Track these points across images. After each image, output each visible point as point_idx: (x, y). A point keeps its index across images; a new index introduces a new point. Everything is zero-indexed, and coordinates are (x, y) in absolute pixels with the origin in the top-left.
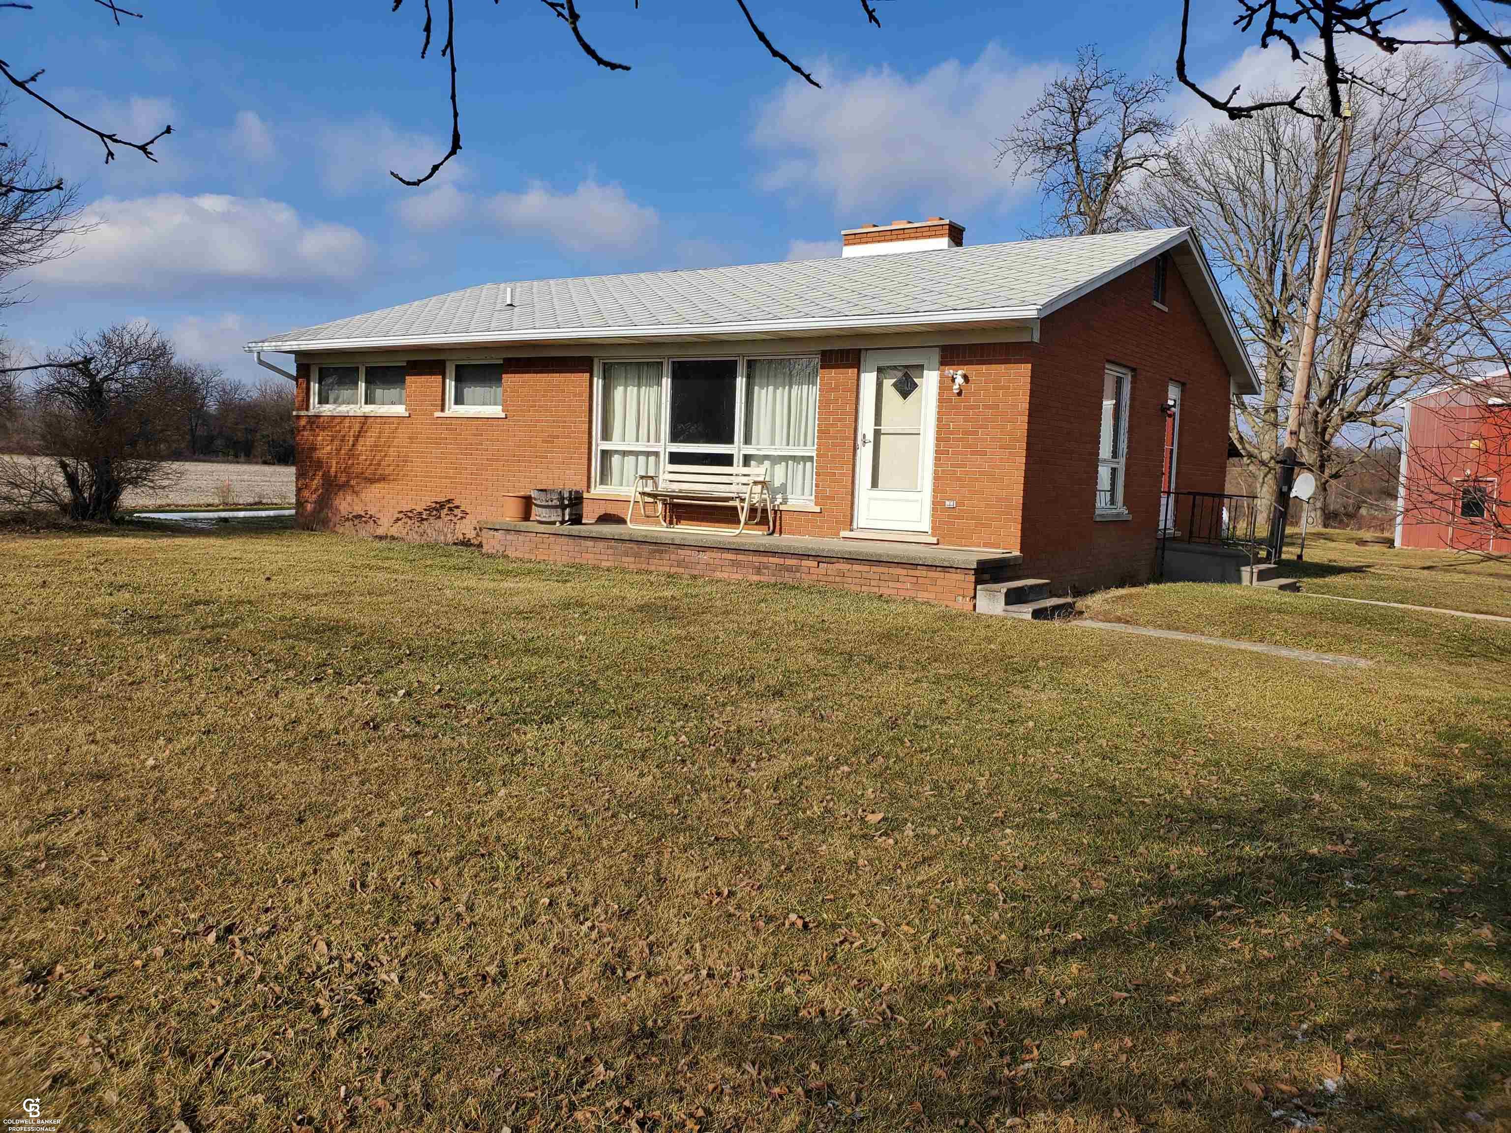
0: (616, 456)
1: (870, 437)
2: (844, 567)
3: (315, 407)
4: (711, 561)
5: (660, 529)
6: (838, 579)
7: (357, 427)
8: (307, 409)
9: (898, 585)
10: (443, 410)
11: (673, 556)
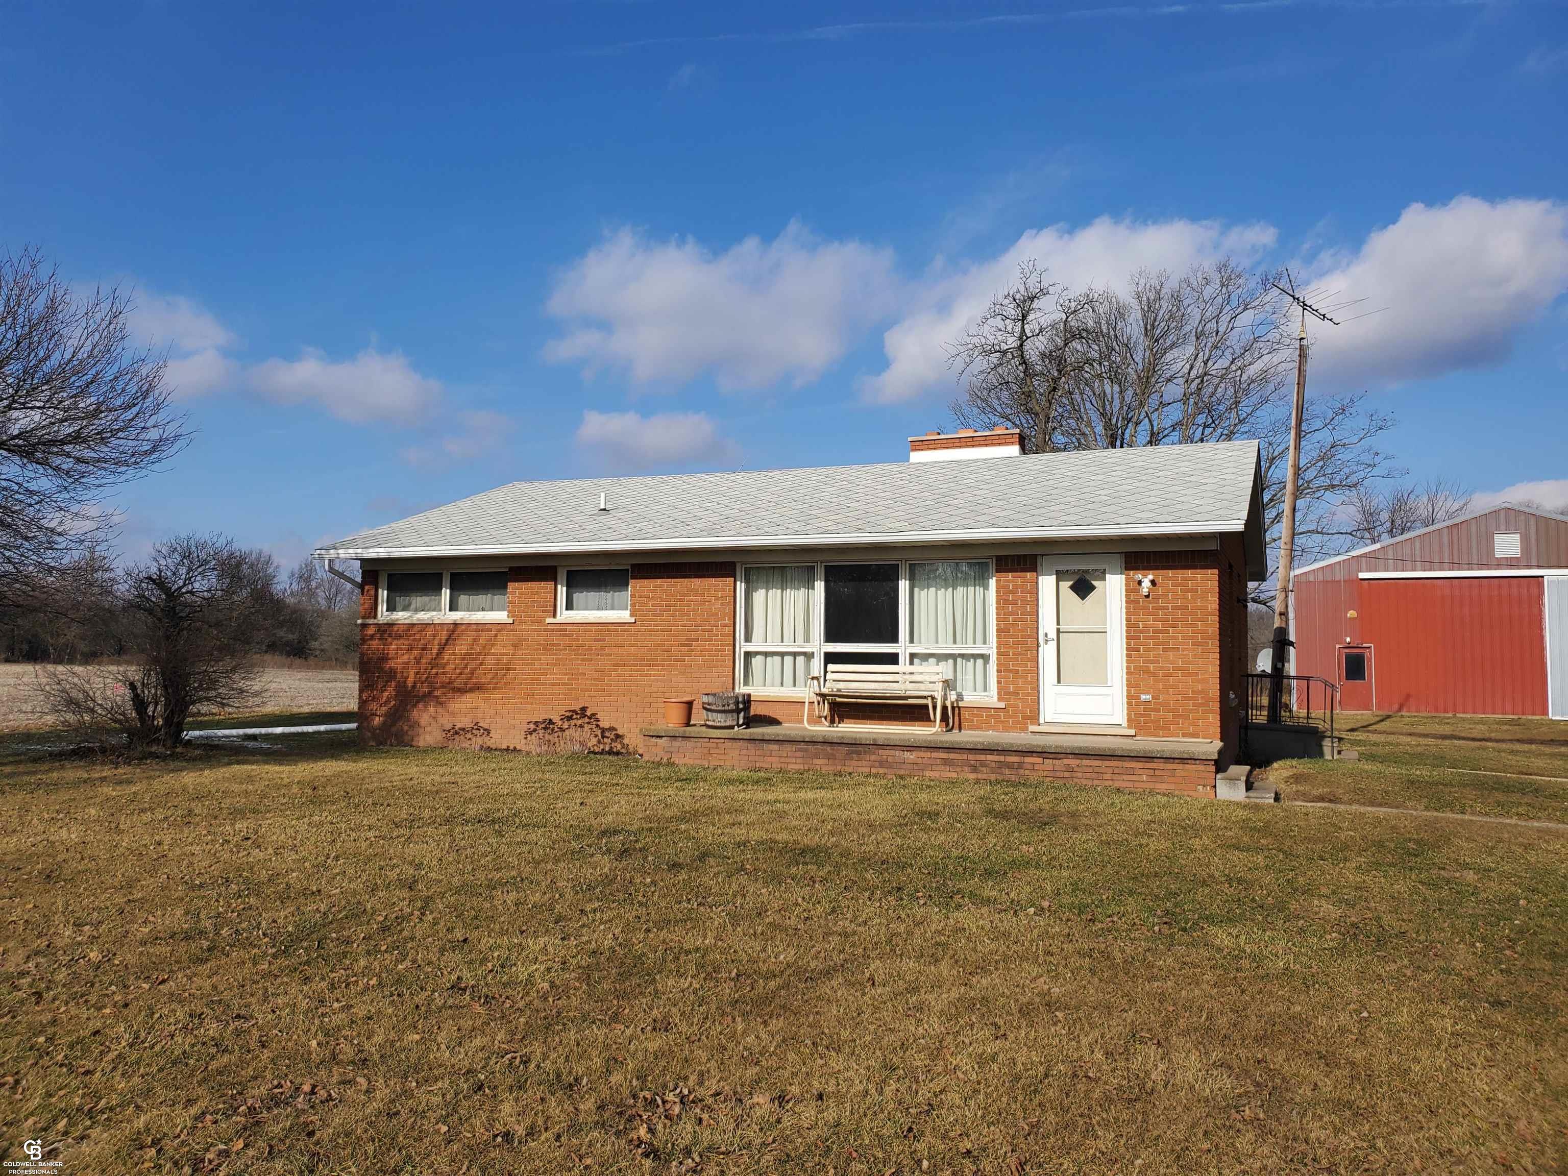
0: (759, 657)
1: (1053, 634)
2: (1073, 762)
3: (383, 615)
4: (920, 761)
5: (823, 729)
6: (1066, 774)
7: (444, 635)
8: (375, 617)
9: (1134, 778)
10: (554, 616)
11: (873, 757)
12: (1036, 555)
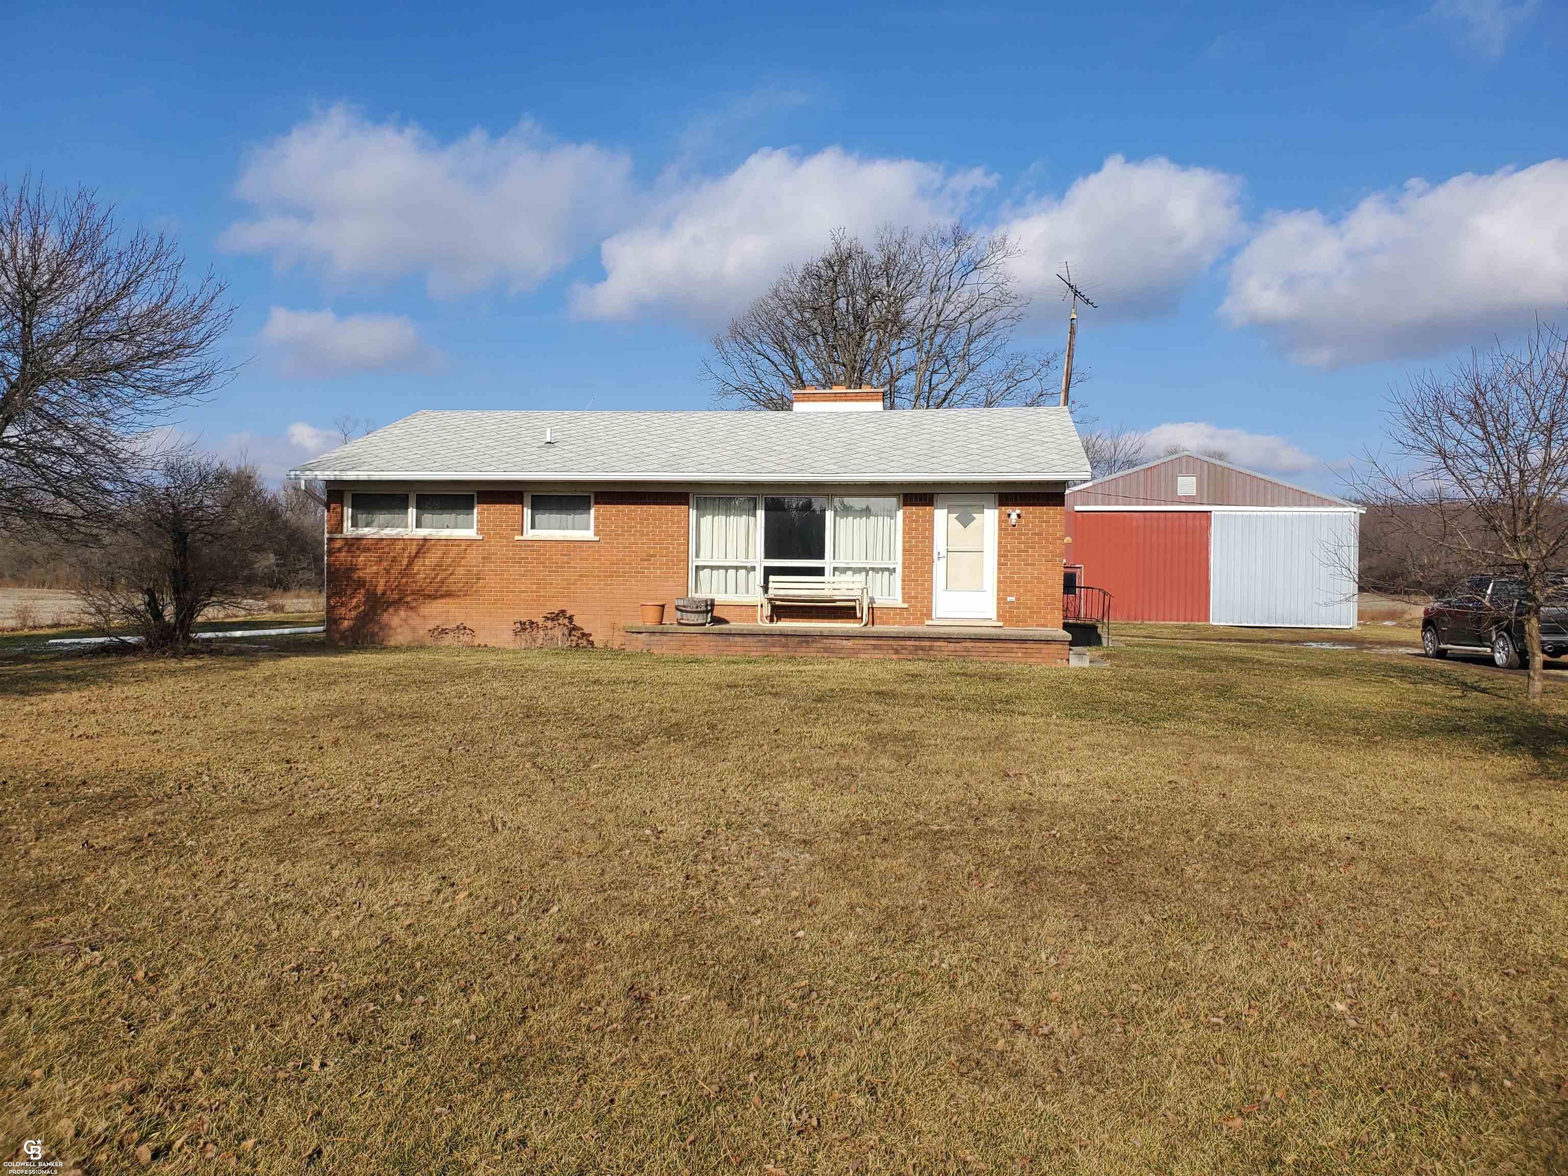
0: (707, 571)
1: (944, 553)
2: (969, 644)
3: (348, 530)
4: (855, 646)
5: (767, 625)
6: (964, 653)
7: (413, 549)
8: (341, 532)
9: (1012, 655)
10: (522, 534)
11: (819, 645)
12: (933, 494)
